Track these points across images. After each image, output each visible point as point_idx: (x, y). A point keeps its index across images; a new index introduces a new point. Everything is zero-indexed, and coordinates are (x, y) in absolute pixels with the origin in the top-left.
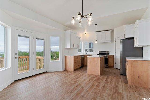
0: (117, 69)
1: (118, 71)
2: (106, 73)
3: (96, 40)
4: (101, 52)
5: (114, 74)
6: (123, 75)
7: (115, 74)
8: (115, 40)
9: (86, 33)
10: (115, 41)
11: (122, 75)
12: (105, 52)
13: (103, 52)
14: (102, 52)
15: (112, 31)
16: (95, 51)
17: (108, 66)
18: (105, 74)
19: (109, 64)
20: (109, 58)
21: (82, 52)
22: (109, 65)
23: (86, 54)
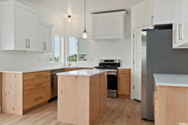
0: (136, 102)
1: (138, 107)
2: (109, 116)
3: (85, 31)
4: (103, 62)
5: (126, 119)
6: (148, 120)
7: (129, 117)
8: (132, 34)
9: (69, 16)
10: (132, 36)
11: (145, 120)
12: (113, 61)
13: (108, 61)
14: (105, 61)
15: (128, 13)
16: (92, 59)
17: (117, 95)
18: (104, 121)
19: (121, 90)
20: (120, 76)
21: (63, 61)
22: (120, 93)
23: (69, 65)
